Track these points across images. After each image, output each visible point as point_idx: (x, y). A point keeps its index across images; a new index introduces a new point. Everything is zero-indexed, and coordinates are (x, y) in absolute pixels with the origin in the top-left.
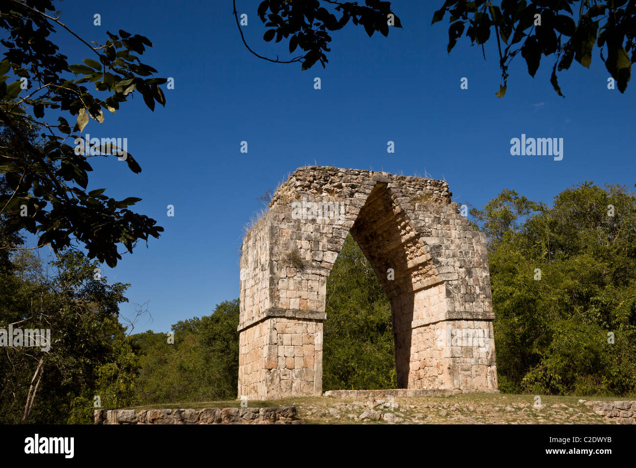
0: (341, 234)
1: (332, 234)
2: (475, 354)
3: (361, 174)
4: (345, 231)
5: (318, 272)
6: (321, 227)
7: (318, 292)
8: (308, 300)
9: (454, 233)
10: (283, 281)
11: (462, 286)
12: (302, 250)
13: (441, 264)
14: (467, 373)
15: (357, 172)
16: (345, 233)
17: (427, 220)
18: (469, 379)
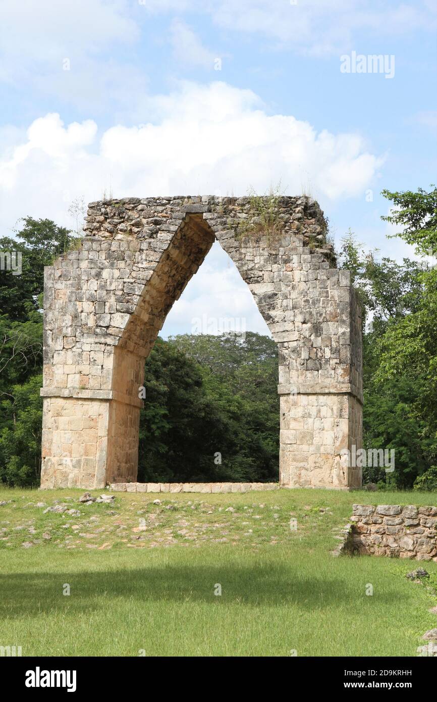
0: (134, 290)
1: (123, 290)
2: (316, 440)
3: (171, 202)
4: (139, 285)
5: (103, 340)
6: (108, 283)
7: (102, 366)
8: (90, 376)
9: (298, 275)
10: (59, 354)
11: (303, 349)
12: (83, 314)
13: (274, 319)
14: (302, 464)
15: (164, 201)
16: (139, 288)
17: (257, 260)
18: (303, 472)
